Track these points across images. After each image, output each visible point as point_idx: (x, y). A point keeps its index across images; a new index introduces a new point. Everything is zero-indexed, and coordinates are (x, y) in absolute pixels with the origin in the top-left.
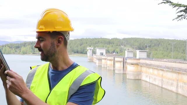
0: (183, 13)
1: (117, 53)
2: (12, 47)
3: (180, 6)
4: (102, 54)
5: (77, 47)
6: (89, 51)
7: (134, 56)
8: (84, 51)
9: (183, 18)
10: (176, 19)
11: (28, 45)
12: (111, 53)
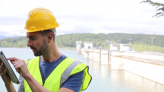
0: (161, 11)
1: (103, 46)
2: (10, 41)
3: (159, 4)
4: (89, 47)
5: (67, 41)
6: (78, 44)
7: (118, 49)
8: (73, 44)
9: (161, 16)
10: (155, 16)
11: (24, 39)
12: (98, 47)
